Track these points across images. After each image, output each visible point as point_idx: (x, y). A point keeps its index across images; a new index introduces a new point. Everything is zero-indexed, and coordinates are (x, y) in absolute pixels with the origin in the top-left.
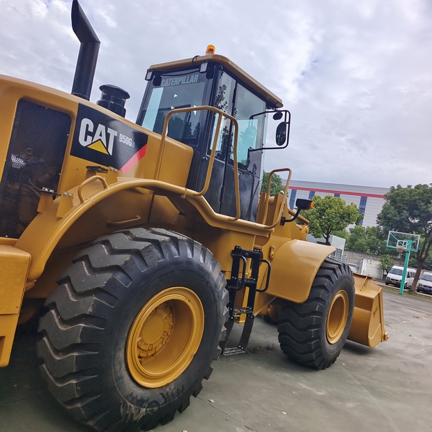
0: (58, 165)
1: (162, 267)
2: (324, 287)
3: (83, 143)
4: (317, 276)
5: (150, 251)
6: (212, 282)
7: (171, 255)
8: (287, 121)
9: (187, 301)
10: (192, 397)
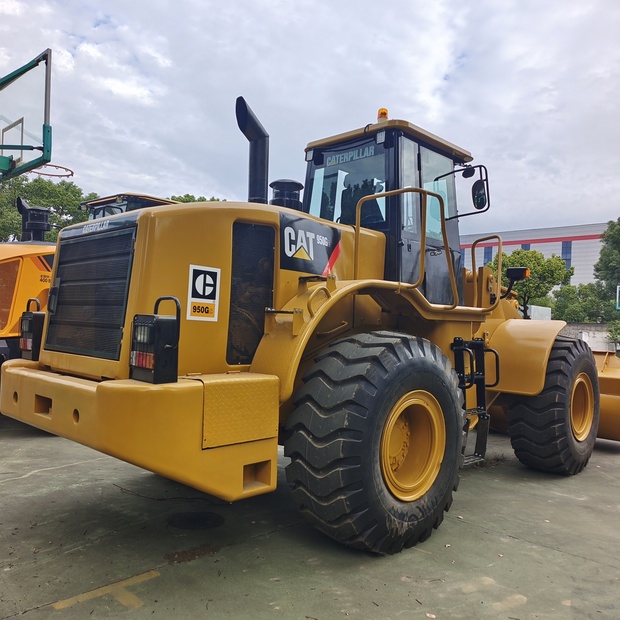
0: (269, 281)
1: (401, 371)
2: (560, 372)
3: (289, 254)
4: (550, 360)
5: (386, 356)
6: (447, 381)
7: (406, 357)
8: (484, 178)
9: (425, 405)
10: (445, 513)
